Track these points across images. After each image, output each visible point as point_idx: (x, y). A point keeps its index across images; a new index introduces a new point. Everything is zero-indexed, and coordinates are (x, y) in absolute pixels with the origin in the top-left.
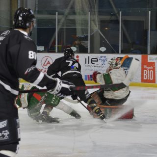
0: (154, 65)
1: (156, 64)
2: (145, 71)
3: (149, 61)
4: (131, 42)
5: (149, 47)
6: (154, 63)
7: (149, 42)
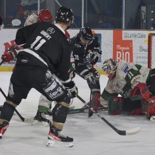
0: (132, 45)
1: (133, 43)
2: (118, 52)
3: (124, 39)
4: (99, 12)
5: (124, 18)
6: (131, 41)
7: (124, 12)
